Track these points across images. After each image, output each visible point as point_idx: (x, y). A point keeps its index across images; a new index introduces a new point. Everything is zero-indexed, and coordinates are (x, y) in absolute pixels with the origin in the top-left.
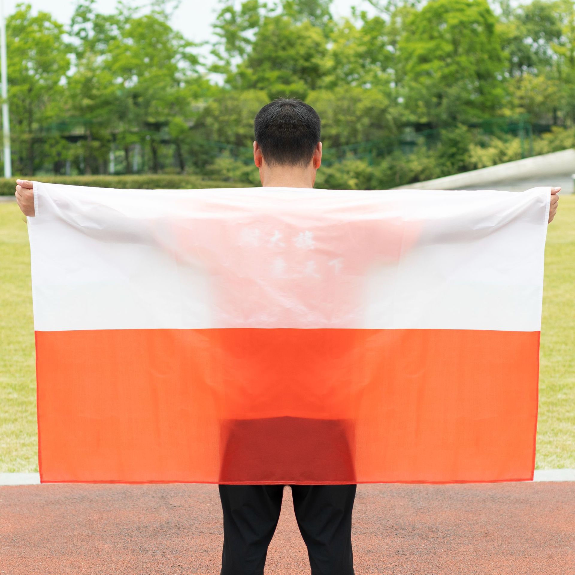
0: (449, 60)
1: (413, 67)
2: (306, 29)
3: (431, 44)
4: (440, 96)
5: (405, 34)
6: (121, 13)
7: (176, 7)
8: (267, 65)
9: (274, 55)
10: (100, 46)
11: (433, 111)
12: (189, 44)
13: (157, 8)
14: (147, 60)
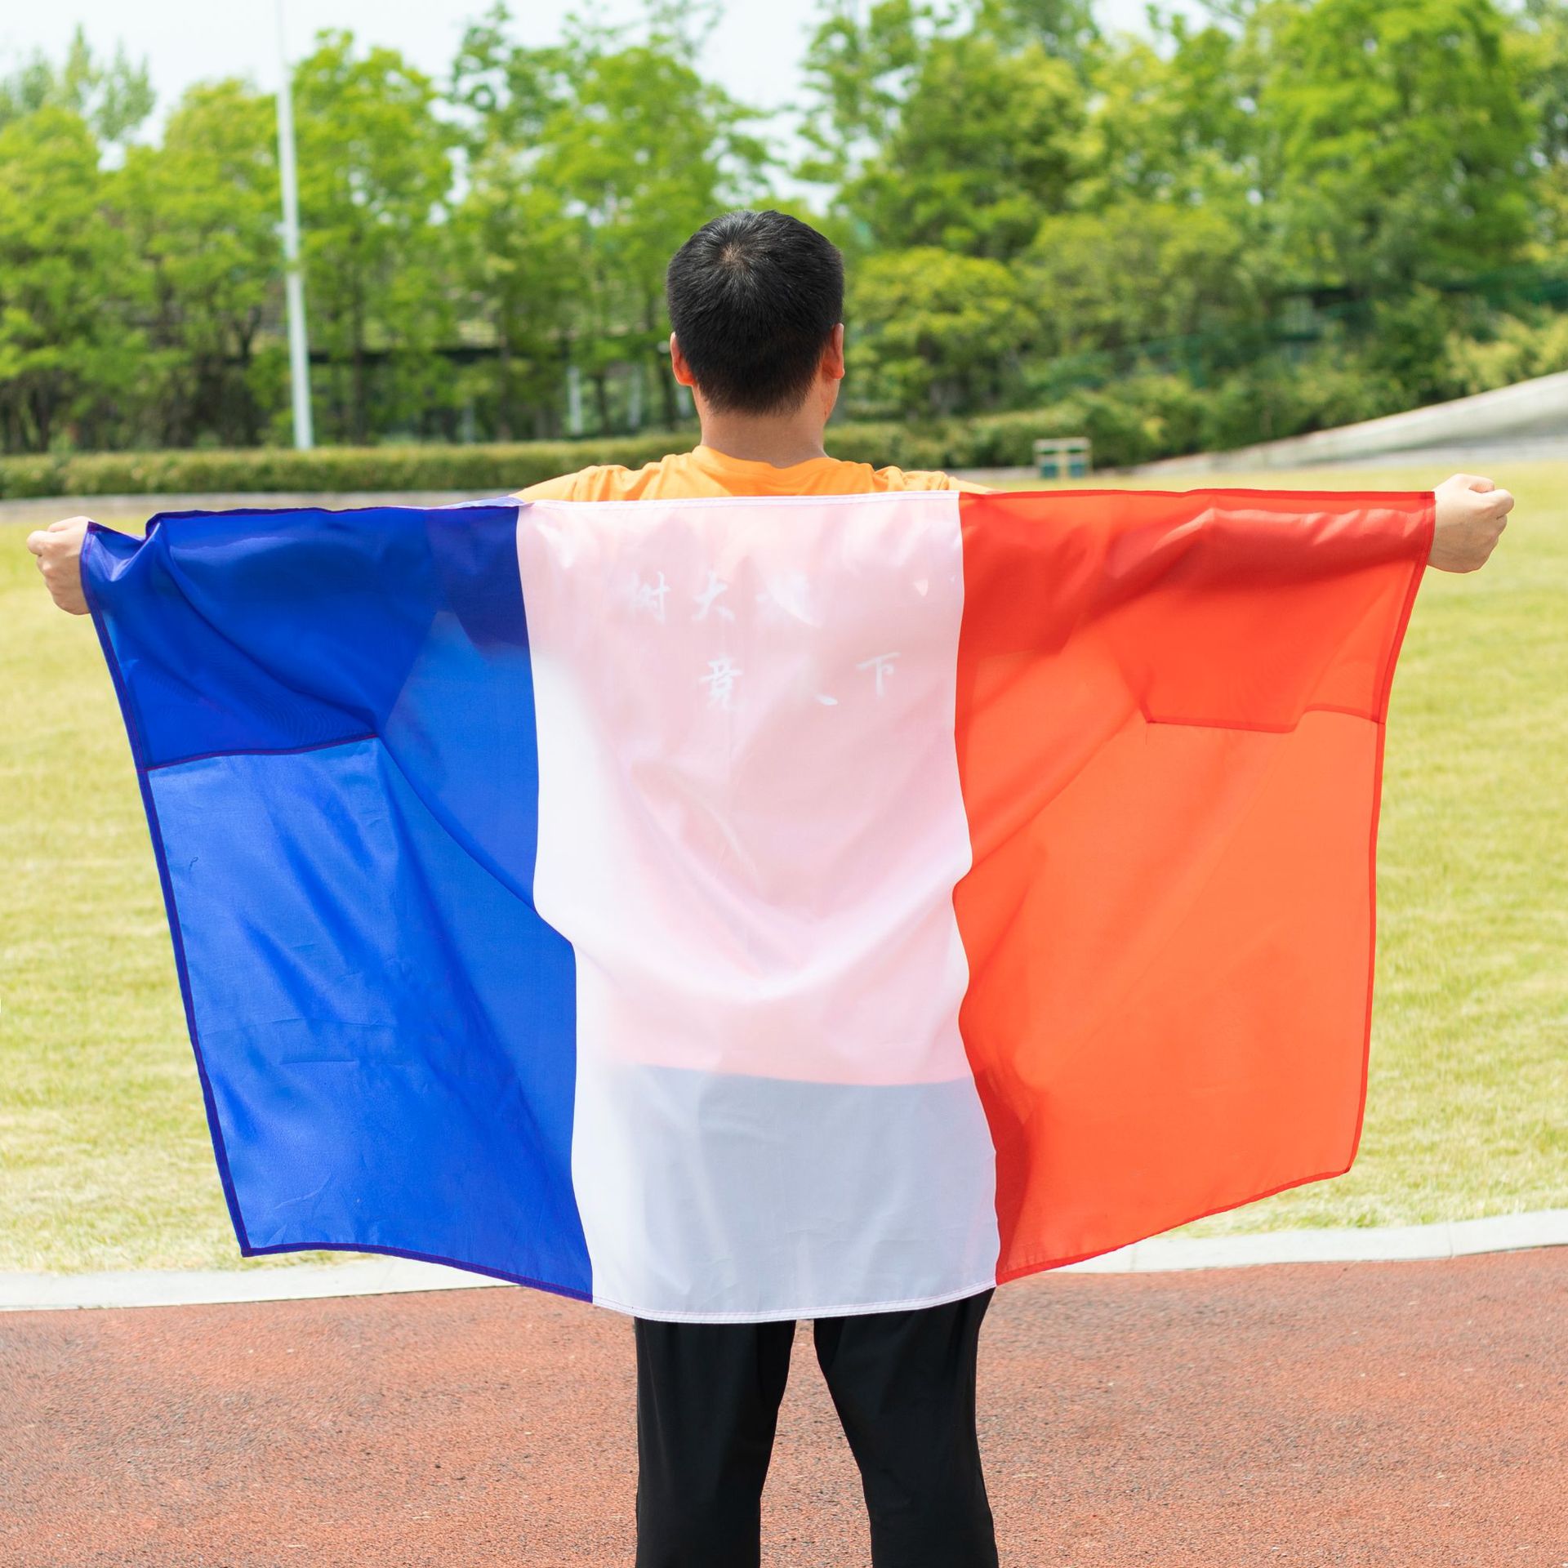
0: (1390, 130)
1: (1302, 150)
2: (1035, 65)
3: (1345, 92)
4: (1372, 219)
5: (1279, 69)
6: (575, 44)
7: (712, 25)
8: (938, 157)
9: (953, 132)
10: (529, 127)
11: (1356, 255)
12: (743, 113)
13: (665, 29)
14: (641, 157)
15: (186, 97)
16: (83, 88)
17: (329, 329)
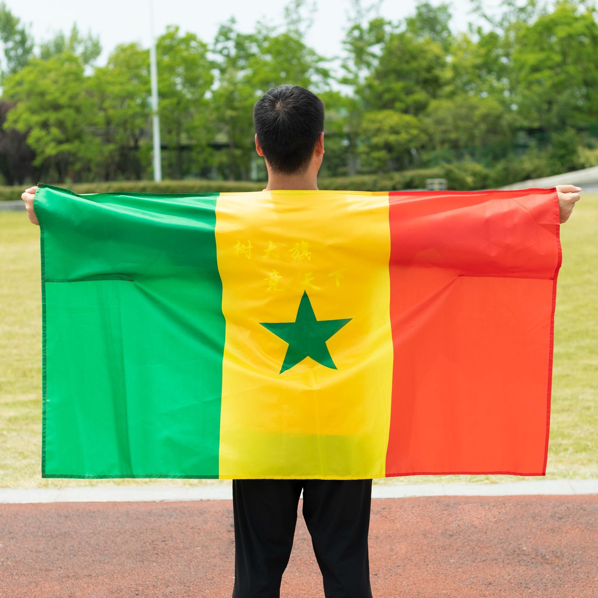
0: (559, 70)
1: (526, 77)
2: (427, 43)
4: (550, 103)
6: (259, 32)
7: (309, 26)
9: (398, 68)
10: (242, 63)
11: (545, 117)
12: (321, 59)
13: (292, 27)
14: (283, 75)
15: (116, 49)
16: (76, 45)
17: (168, 137)
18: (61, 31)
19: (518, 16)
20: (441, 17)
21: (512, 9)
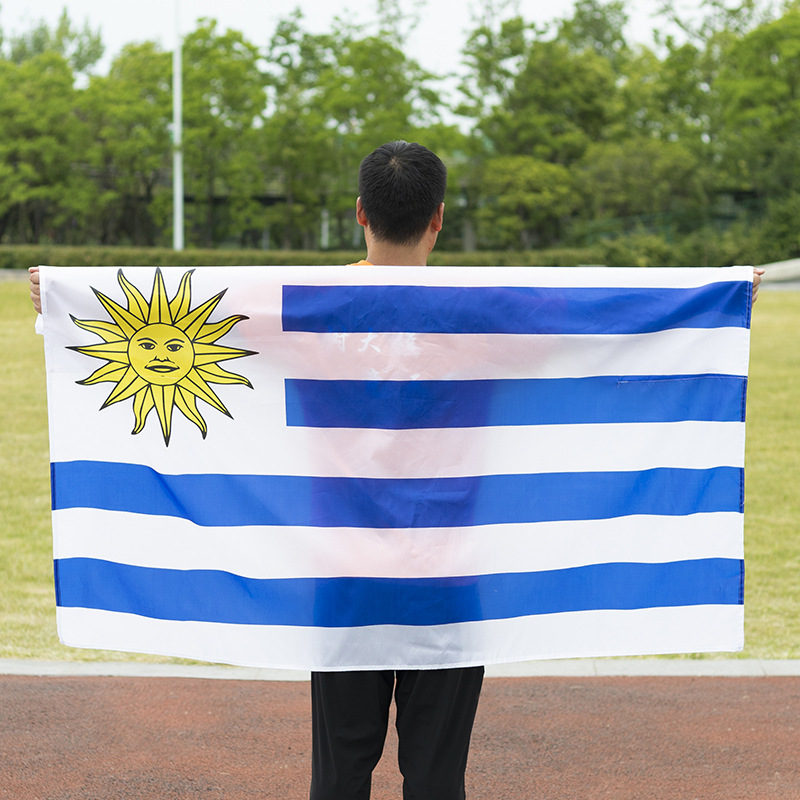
0: (782, 106)
1: (733, 115)
2: (588, 58)
3: (759, 83)
4: (769, 154)
5: (723, 68)
6: (338, 33)
7: (413, 27)
8: (532, 108)
9: (542, 93)
10: (309, 77)
11: (759, 175)
12: (428, 76)
13: (387, 28)
14: (371, 97)
15: (123, 50)
16: (66, 41)
17: (196, 184)
18: (42, 20)
19: (727, 23)
20: (613, 19)
21: (718, 10)
